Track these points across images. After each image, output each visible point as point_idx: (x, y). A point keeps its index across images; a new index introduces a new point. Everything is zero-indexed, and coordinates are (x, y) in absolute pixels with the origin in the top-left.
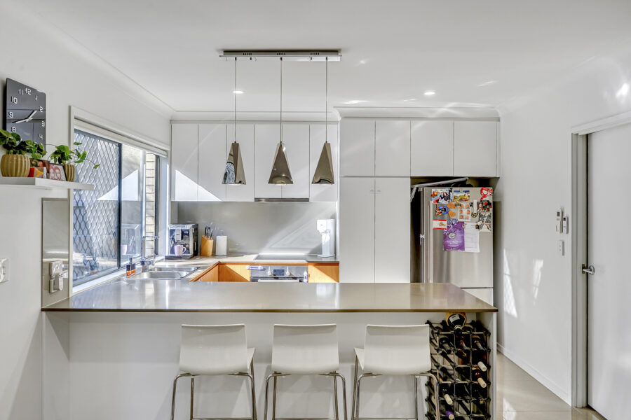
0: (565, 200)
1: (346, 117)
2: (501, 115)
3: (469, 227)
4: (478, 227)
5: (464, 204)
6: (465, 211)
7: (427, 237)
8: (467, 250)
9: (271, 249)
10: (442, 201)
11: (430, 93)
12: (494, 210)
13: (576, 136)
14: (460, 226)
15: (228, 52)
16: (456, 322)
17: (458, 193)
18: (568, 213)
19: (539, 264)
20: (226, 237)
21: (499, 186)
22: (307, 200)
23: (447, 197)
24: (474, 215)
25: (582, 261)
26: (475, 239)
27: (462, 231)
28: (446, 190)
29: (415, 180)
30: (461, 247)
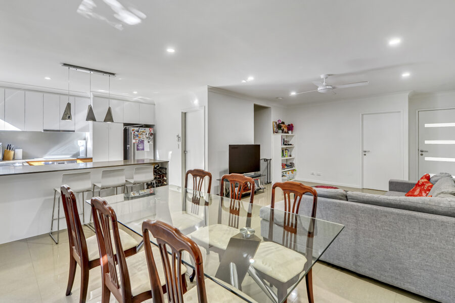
0: (179, 132)
1: (95, 96)
2: (155, 103)
3: (146, 142)
4: (149, 142)
5: (144, 134)
6: (144, 136)
7: (131, 146)
8: (145, 150)
9: (50, 155)
10: (136, 133)
11: (135, 92)
12: (153, 136)
13: (182, 113)
14: (142, 142)
15: (65, 65)
16: (157, 167)
17: (142, 130)
18: (180, 136)
19: (170, 153)
20: (21, 150)
21: (155, 128)
22: (74, 131)
23: (138, 131)
24: (147, 138)
25: (184, 150)
26: (147, 146)
27: (143, 143)
28: (137, 129)
29: (125, 124)
30: (143, 149)
